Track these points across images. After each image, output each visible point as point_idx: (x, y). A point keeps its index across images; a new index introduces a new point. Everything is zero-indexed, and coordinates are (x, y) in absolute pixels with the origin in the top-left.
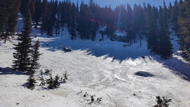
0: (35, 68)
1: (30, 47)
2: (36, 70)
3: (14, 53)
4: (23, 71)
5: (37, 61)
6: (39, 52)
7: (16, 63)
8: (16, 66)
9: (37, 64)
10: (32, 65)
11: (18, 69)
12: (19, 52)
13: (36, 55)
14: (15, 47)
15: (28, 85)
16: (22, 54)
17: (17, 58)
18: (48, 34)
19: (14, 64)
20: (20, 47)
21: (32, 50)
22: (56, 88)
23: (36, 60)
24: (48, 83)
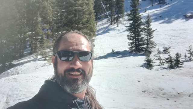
0: (151, 48)
1: (141, 25)
2: (152, 49)
3: (128, 36)
4: (139, 52)
5: (151, 40)
6: (151, 29)
7: (132, 45)
8: (132, 47)
9: (152, 43)
10: (148, 44)
11: (134, 50)
12: (131, 33)
13: (150, 33)
14: (127, 28)
15: (147, 65)
16: (135, 34)
17: (132, 40)
18: (159, 3)
19: (130, 47)
20: (132, 28)
21: (144, 28)
22: (179, 67)
23: (150, 38)
24: (167, 62)
